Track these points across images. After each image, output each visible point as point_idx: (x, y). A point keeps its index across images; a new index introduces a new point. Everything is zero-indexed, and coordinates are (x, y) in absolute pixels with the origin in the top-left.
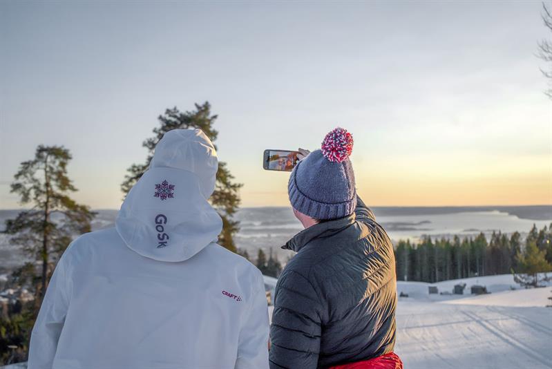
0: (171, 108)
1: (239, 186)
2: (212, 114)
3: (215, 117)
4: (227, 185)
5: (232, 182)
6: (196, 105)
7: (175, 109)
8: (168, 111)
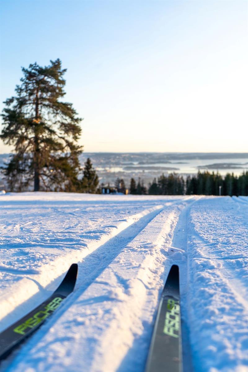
0: (33, 63)
1: (81, 120)
2: (62, 68)
3: (65, 70)
4: (72, 118)
5: (76, 117)
6: (51, 61)
7: (36, 64)
8: (31, 66)
